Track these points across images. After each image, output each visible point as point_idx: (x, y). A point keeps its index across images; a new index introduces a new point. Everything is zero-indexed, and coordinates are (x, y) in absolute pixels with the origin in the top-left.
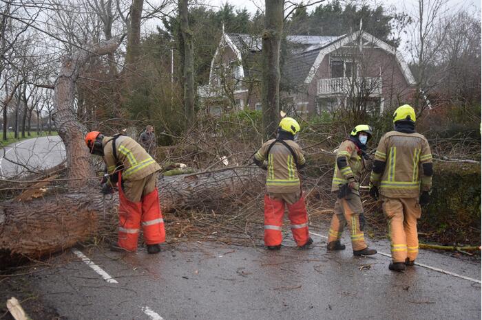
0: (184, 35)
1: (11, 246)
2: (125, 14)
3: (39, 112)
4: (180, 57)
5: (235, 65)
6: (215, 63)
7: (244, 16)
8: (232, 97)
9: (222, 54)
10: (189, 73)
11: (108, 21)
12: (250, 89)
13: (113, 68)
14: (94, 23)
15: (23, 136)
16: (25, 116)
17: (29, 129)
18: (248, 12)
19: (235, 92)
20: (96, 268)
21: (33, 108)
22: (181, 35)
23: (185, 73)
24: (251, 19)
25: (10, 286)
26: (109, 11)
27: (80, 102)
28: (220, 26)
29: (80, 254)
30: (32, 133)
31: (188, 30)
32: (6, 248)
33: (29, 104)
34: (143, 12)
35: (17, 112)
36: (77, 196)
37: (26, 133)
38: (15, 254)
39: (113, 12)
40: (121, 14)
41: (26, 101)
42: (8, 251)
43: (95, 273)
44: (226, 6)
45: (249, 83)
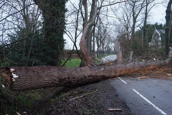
0: (145, 30)
1: (105, 74)
2: (131, 27)
3: (112, 50)
4: (144, 36)
5: (159, 37)
6: (153, 37)
7: (161, 25)
8: (157, 45)
9: (155, 35)
10: (146, 39)
11: (127, 28)
12: (162, 43)
13: (128, 39)
14: (124, 29)
15: (109, 55)
16: (109, 51)
17: (110, 53)
18: (162, 24)
19: (158, 44)
20: (123, 81)
21: (111, 49)
22: (144, 30)
23: (145, 39)
24: (163, 26)
25: (105, 82)
26: (128, 26)
27: (121, 47)
28: (154, 28)
29: (119, 78)
30: (110, 54)
31: (146, 29)
32: (104, 75)
33: (110, 48)
34: (135, 26)
35: (107, 50)
36: (119, 65)
37: (109, 54)
38: (106, 76)
39: (129, 26)
40: (130, 27)
41: (109, 47)
42: (104, 76)
43: (122, 81)
44: (156, 23)
45: (162, 41)
